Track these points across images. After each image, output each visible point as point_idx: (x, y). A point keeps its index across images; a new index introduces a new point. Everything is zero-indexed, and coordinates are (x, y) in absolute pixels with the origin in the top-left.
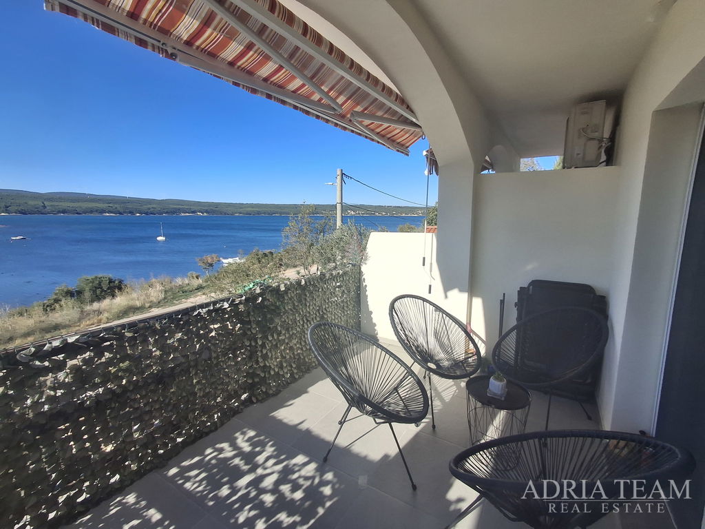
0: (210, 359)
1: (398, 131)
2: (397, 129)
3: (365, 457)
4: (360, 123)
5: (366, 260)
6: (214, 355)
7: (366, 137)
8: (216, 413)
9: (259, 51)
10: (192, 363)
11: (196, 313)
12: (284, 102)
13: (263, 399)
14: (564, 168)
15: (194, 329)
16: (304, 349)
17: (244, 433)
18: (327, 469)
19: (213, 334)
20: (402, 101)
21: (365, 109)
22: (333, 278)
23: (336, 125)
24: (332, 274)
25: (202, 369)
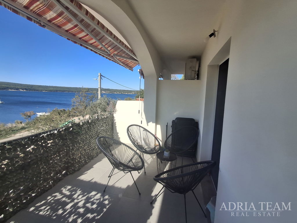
0: (48, 157)
1: (130, 62)
2: (129, 61)
3: (121, 187)
4: (116, 58)
5: (116, 112)
6: (50, 155)
7: (118, 63)
8: (51, 181)
9: (80, 28)
10: (39, 159)
11: (41, 136)
12: (87, 48)
13: (72, 173)
14: (185, 79)
15: (40, 143)
16: (90, 150)
17: (66, 188)
18: (105, 195)
19: (49, 145)
20: (132, 51)
21: (118, 53)
22: (102, 119)
23: (107, 58)
24: (102, 118)
25: (44, 161)
